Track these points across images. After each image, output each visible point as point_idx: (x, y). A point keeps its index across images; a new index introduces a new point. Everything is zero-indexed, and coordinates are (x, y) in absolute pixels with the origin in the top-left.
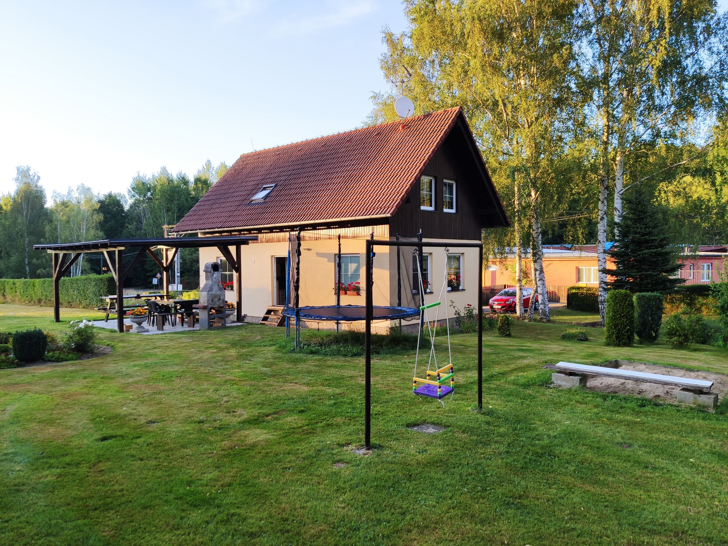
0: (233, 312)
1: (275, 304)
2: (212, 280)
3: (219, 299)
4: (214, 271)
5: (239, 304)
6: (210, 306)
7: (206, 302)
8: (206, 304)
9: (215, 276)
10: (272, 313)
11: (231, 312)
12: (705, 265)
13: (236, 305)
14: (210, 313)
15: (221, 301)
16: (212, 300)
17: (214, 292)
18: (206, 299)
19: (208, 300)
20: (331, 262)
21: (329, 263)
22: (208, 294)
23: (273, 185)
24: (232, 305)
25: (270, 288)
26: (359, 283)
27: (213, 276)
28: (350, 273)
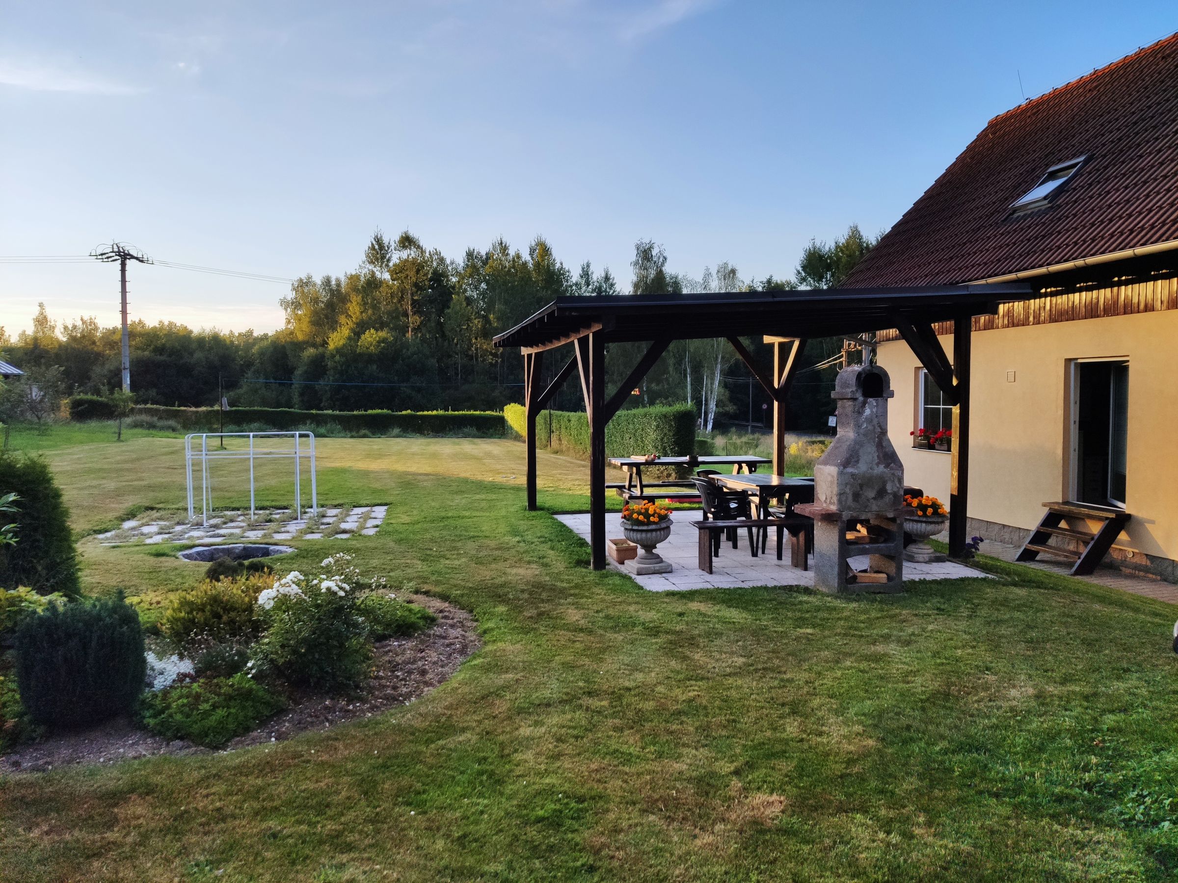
0: (940, 527)
1: (1072, 497)
2: (858, 426)
3: (881, 493)
4: (867, 394)
5: (959, 500)
6: (846, 516)
7: (835, 499)
8: (834, 508)
9: (868, 412)
10: (1063, 524)
11: (930, 527)
13: (947, 508)
14: (850, 536)
15: (888, 499)
16: (856, 496)
17: (862, 468)
18: (835, 490)
19: (841, 494)
22: (841, 473)
24: (935, 506)
25: (1059, 452)
27: (860, 413)
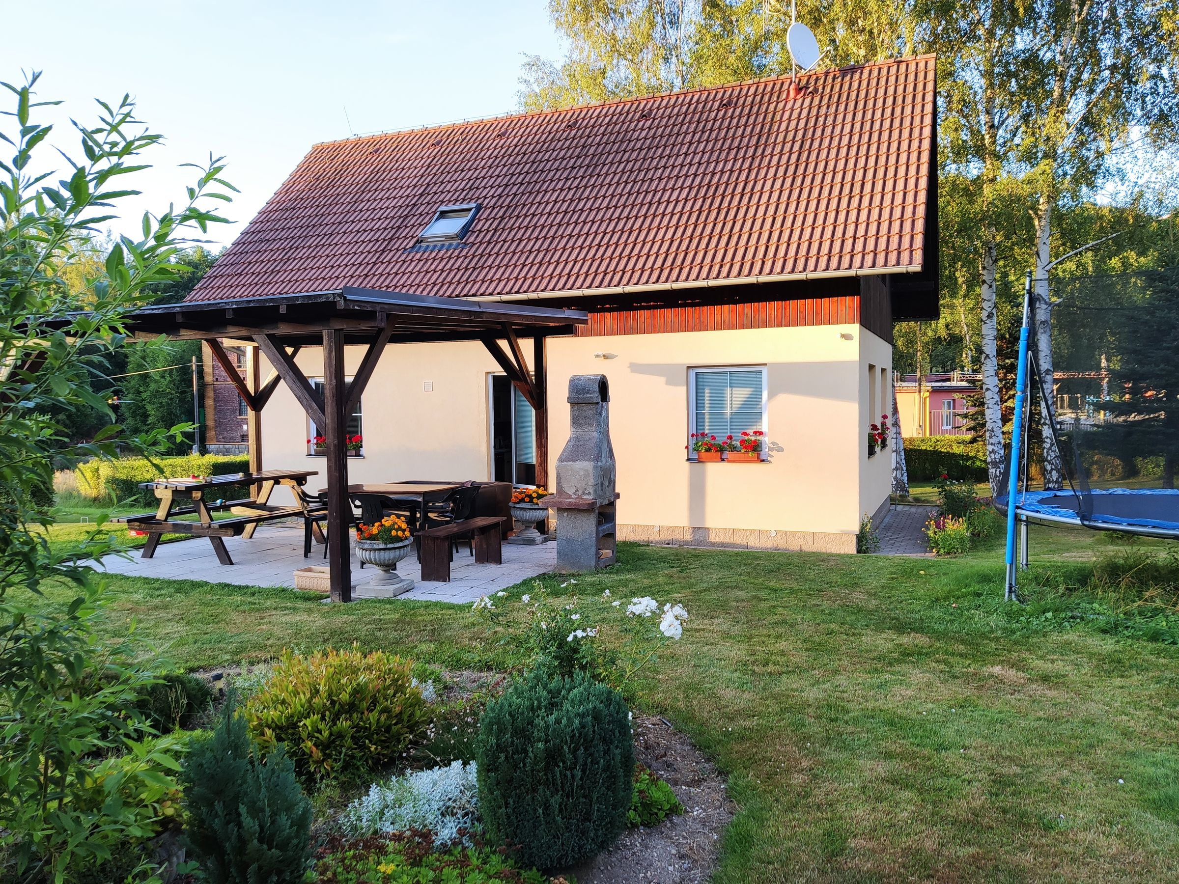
2: (600, 426)
6: (598, 503)
7: (591, 490)
12: (946, 401)
16: (602, 486)
17: (603, 461)
19: (595, 485)
20: (676, 384)
21: (672, 388)
23: (473, 205)
25: (484, 449)
26: (761, 433)
27: (601, 414)
28: (728, 411)
